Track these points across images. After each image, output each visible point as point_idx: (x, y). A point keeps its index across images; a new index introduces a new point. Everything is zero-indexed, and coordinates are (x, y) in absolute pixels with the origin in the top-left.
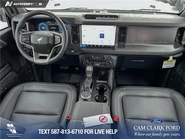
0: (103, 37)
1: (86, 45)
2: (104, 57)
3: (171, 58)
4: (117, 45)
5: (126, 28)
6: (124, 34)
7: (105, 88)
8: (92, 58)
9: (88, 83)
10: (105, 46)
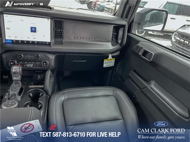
0: (35, 31)
1: (12, 40)
2: (38, 56)
3: (110, 56)
4: (54, 41)
5: (62, 22)
6: (61, 29)
7: (41, 94)
8: (21, 56)
9: (14, 89)
10: (38, 42)
